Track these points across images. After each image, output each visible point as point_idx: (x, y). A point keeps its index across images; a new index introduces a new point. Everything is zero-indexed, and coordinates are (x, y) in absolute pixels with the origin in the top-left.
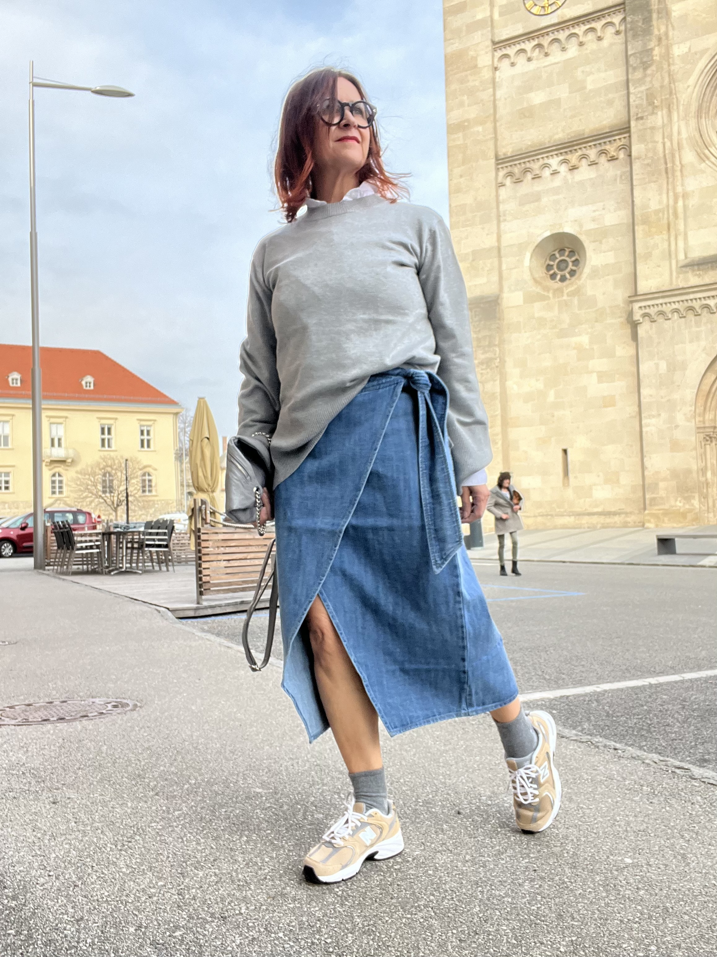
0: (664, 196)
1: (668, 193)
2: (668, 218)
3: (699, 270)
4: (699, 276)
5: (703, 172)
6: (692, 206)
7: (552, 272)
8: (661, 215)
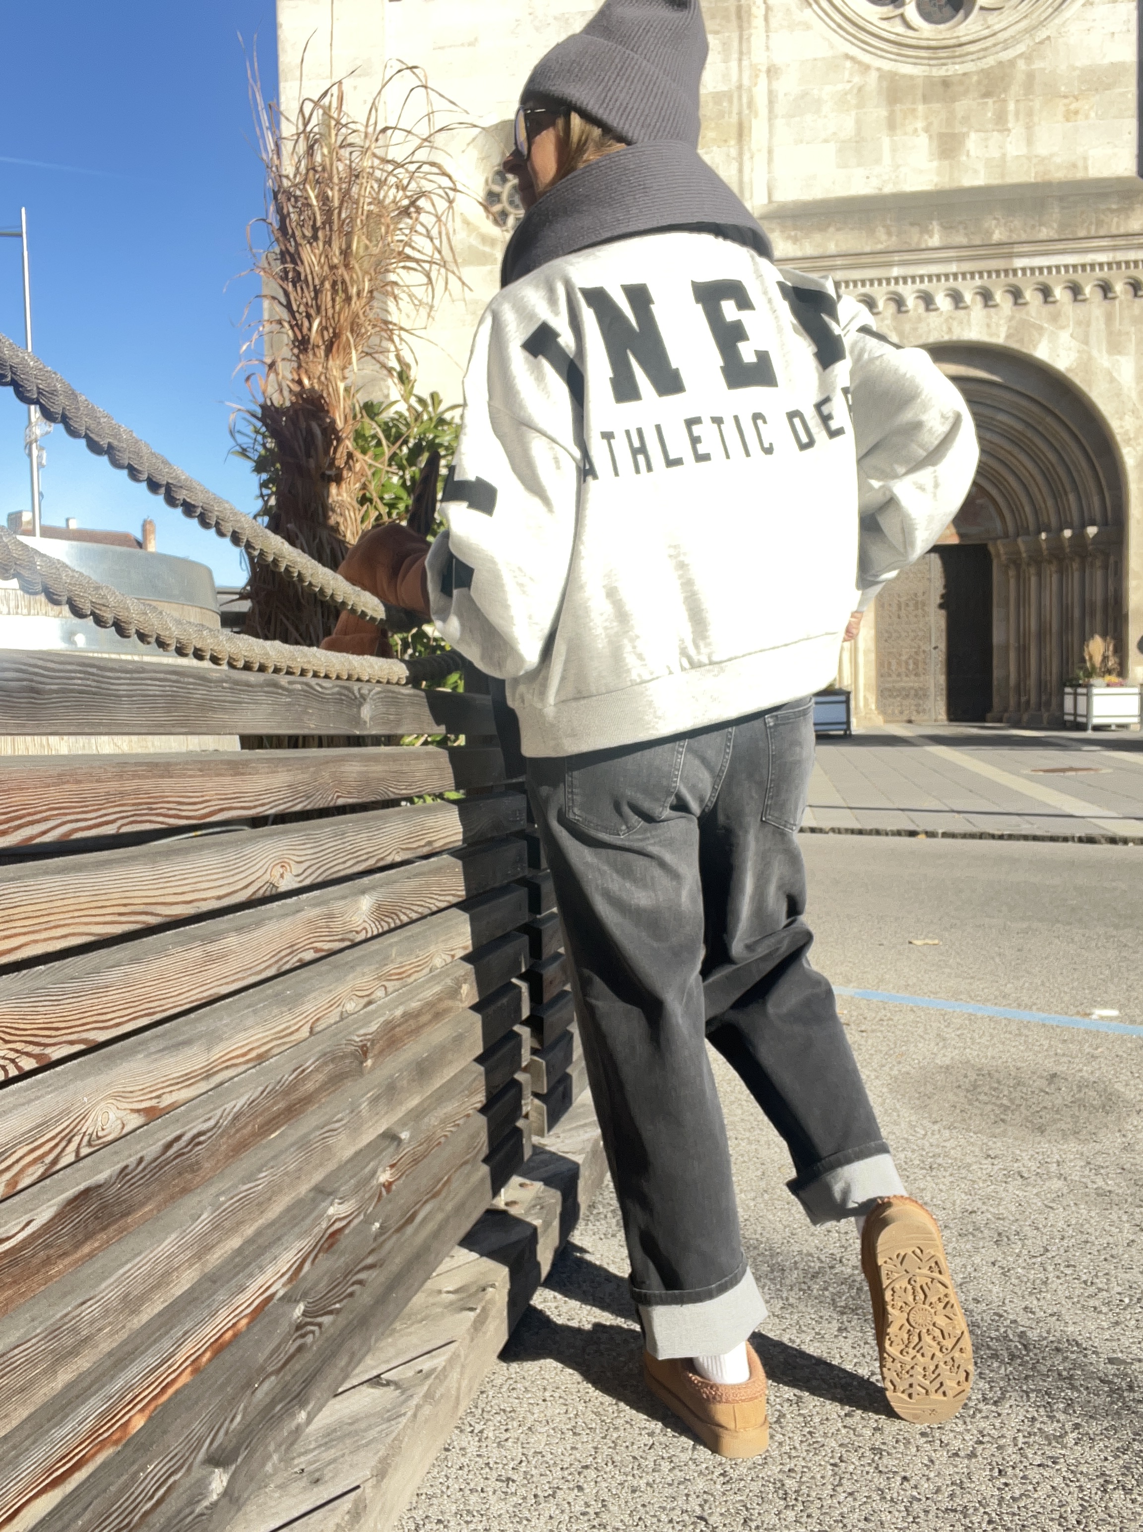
0: (734, 64)
1: (740, 60)
2: (740, 113)
3: (795, 228)
4: (795, 240)
5: (808, 27)
6: (785, 95)
7: (497, 208)
8: (725, 104)
